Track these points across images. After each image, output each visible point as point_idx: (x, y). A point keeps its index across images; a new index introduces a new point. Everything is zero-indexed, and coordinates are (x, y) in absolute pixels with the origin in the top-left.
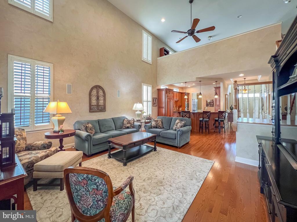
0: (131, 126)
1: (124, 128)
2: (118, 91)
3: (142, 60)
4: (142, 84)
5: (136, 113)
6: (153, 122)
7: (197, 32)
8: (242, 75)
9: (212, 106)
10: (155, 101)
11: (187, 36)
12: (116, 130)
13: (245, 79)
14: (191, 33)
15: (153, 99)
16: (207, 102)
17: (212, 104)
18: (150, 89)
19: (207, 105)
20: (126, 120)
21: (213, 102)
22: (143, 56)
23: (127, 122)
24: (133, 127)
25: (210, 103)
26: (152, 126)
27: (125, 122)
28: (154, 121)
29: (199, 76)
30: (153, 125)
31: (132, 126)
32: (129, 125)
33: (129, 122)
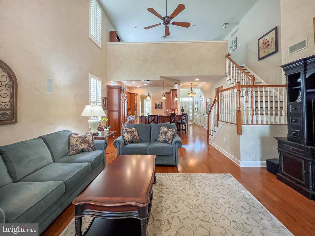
0: (90, 147)
1: (73, 154)
2: (48, 79)
3: (90, 37)
4: (90, 74)
5: (90, 121)
6: (126, 134)
7: (173, 22)
8: (197, 80)
9: (161, 109)
10: (104, 101)
11: (160, 24)
12: (54, 162)
13: (191, 84)
14: (167, 21)
15: (103, 99)
16: (156, 104)
17: (161, 106)
18: (99, 83)
19: (156, 108)
20: (75, 136)
21: (162, 105)
22: (91, 32)
23: (79, 141)
24: (92, 148)
25: (159, 105)
26: (127, 141)
27: (73, 141)
28: (127, 132)
29: (164, 75)
30: (127, 139)
31: (92, 146)
32: (84, 146)
33: (83, 140)
